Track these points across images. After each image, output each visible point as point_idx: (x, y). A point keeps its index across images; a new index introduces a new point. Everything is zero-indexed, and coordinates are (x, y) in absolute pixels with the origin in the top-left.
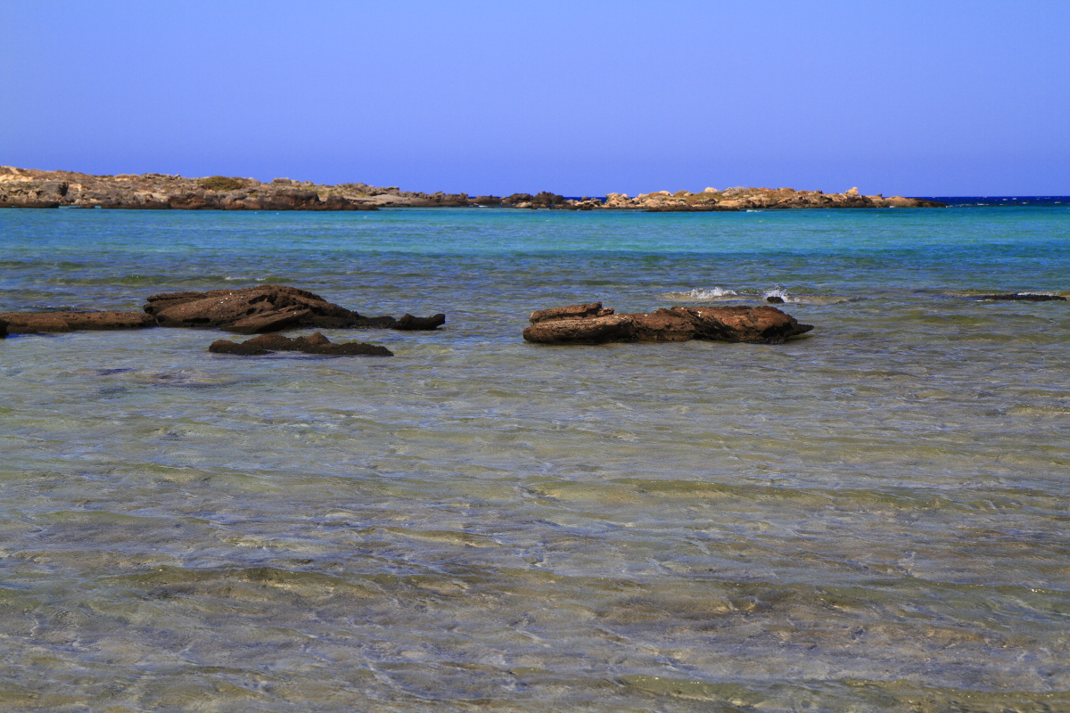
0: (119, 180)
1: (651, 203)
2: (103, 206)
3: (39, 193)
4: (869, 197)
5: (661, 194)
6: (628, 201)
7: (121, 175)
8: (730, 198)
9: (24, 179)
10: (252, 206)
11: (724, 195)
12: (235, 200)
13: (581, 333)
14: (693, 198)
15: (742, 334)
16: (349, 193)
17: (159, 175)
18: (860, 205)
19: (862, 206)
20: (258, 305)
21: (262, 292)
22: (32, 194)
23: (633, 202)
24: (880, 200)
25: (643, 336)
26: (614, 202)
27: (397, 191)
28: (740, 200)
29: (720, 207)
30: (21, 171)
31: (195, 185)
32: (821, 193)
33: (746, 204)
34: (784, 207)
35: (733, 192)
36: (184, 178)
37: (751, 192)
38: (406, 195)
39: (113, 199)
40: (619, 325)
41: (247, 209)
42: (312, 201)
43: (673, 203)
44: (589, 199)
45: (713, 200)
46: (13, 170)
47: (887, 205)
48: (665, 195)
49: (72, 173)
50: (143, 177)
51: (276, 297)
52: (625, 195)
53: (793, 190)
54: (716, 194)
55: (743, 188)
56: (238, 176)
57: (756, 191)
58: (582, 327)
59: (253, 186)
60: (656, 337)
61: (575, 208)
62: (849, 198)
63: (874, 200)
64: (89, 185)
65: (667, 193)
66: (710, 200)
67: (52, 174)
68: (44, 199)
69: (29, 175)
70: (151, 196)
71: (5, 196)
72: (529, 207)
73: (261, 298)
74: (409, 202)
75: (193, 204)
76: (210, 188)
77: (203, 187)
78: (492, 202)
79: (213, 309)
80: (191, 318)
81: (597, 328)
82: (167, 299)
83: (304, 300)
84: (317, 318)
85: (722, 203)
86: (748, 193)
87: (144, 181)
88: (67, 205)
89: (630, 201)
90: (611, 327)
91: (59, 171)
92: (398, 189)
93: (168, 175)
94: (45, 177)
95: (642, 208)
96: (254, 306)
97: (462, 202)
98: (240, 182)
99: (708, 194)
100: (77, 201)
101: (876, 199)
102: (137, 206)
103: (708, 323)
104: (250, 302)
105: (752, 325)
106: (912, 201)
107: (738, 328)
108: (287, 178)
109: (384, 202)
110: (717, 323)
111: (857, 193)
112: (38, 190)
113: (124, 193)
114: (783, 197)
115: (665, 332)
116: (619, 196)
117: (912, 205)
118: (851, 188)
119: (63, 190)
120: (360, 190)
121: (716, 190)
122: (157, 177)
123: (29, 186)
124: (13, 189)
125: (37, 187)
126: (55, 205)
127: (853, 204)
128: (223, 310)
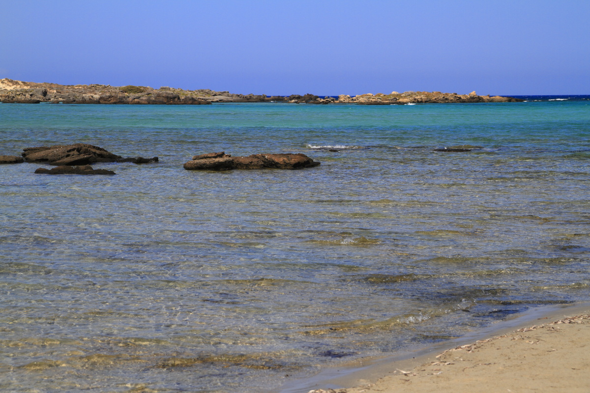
0: (77, 88)
1: (362, 100)
2: (64, 102)
3: (31, 95)
4: (482, 96)
5: (367, 95)
6: (350, 99)
7: (78, 85)
8: (405, 97)
9: (26, 88)
10: (143, 102)
11: (402, 95)
12: (134, 99)
13: (207, 165)
14: (385, 97)
15: (283, 166)
16: (201, 95)
17: (98, 85)
18: (476, 101)
19: (477, 102)
20: (71, 153)
21: (74, 147)
22: (28, 96)
23: (353, 99)
24: (488, 98)
25: (240, 167)
26: (342, 100)
27: (228, 94)
28: (410, 98)
29: (400, 102)
30: (24, 83)
31: (117, 91)
32: (456, 94)
33: (414, 100)
34: (434, 102)
35: (407, 94)
36: (112, 86)
37: (417, 94)
38: (232, 96)
39: (71, 98)
40: (226, 162)
41: (140, 104)
42: (176, 99)
43: (374, 100)
44: (329, 97)
45: (396, 98)
46: (20, 82)
47: (492, 101)
48: (370, 96)
49: (52, 84)
50: (90, 86)
51: (81, 149)
52: (349, 96)
53: (440, 93)
54: (397, 95)
55: (413, 92)
56: (141, 86)
57: (419, 93)
58: (208, 163)
59: (149, 91)
60: (245, 167)
61: (320, 103)
62: (471, 97)
63: (484, 98)
64: (60, 91)
65: (371, 94)
66: (394, 99)
67: (41, 85)
68: (34, 98)
69: (28, 85)
70: (92, 97)
71: (13, 97)
72: (296, 102)
73: (73, 150)
74: (232, 100)
75: (112, 101)
76: (125, 92)
77: (122, 91)
78: (279, 99)
79: (50, 155)
80: (39, 158)
81: (215, 163)
82: (32, 150)
83: (94, 150)
84: (99, 158)
85: (401, 100)
86: (415, 94)
87: (90, 88)
88: (46, 101)
89: (351, 99)
90: (222, 163)
91: (45, 83)
92: (228, 92)
93: (103, 85)
94: (36, 86)
95: (357, 103)
96: (70, 153)
97: (262, 99)
98: (142, 89)
99: (393, 95)
100: (52, 99)
101: (485, 98)
102: (84, 102)
103: (269, 161)
104: (67, 151)
105: (289, 162)
106: (505, 99)
107: (281, 163)
108: (168, 87)
109: (218, 100)
110: (273, 161)
111: (475, 94)
112: (31, 93)
113: (77, 95)
114: (434, 96)
115: (249, 165)
116: (345, 96)
117: (505, 101)
118: (472, 91)
119: (45, 93)
120: (207, 93)
121: (398, 93)
122: (97, 86)
123: (26, 92)
124: (18, 93)
125: (31, 92)
126: (38, 102)
127: (472, 100)
128: (55, 155)
